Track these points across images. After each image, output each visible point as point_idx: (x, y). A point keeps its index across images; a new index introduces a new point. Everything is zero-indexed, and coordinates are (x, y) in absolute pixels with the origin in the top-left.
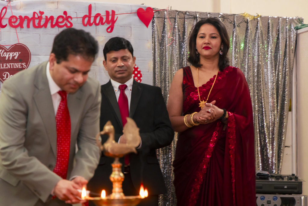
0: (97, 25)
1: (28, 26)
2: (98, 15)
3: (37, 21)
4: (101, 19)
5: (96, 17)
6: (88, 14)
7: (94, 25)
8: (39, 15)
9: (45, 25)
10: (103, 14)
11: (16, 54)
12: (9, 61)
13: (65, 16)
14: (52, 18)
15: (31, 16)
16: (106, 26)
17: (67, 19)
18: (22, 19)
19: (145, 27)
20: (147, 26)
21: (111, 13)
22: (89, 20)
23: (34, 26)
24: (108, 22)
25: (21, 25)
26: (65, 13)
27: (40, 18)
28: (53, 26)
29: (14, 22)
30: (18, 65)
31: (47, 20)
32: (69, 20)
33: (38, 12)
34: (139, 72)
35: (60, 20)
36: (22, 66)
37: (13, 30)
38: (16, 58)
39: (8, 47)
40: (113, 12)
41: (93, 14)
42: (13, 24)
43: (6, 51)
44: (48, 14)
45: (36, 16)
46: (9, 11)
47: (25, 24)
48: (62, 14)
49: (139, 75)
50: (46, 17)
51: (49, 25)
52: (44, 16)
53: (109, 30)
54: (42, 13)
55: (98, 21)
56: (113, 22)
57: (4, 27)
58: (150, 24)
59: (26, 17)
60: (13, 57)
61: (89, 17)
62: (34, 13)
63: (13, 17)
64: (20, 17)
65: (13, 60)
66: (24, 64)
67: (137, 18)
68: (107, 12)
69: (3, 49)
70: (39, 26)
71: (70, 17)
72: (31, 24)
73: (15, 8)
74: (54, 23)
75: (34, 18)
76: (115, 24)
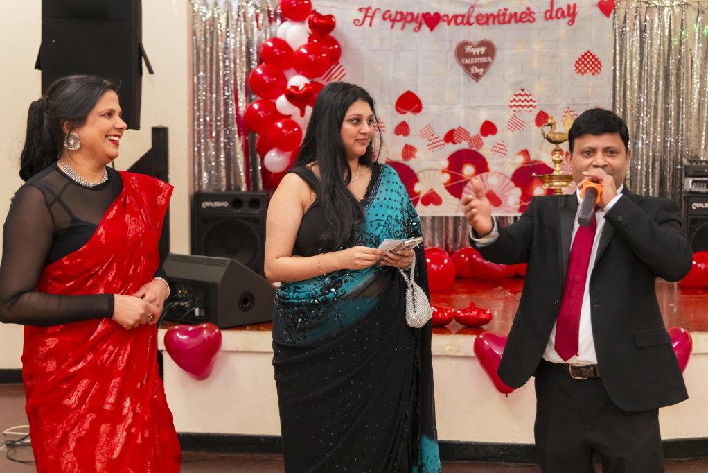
0: (558, 18)
1: (494, 23)
2: (560, 9)
3: (502, 18)
4: (563, 13)
5: (557, 11)
6: (549, 8)
7: (555, 19)
8: (504, 12)
9: (509, 22)
10: (565, 8)
11: (483, 50)
12: (476, 56)
13: (527, 12)
14: (516, 14)
15: (496, 13)
16: (568, 19)
17: (530, 15)
18: (488, 16)
19: (606, 18)
20: (608, 16)
21: (572, 6)
22: (551, 15)
23: (500, 23)
24: (569, 15)
25: (487, 23)
26: (528, 9)
27: (504, 15)
28: (516, 22)
29: (481, 20)
30: (484, 60)
31: (511, 16)
32: (532, 15)
33: (502, 9)
34: (599, 63)
35: (524, 16)
36: (488, 60)
37: (480, 27)
38: (482, 53)
39: (475, 43)
40: (575, 5)
41: (555, 8)
42: (480, 22)
43: (473, 47)
44: (512, 10)
45: (501, 13)
46: (476, 9)
47: (491, 21)
48: (525, 10)
49: (599, 65)
50: (511, 13)
51: (513, 21)
52: (508, 13)
53: (570, 23)
54: (506, 10)
55: (559, 15)
56: (574, 15)
57: (471, 24)
58: (612, 15)
59: (492, 15)
60: (480, 53)
61: (551, 11)
62: (499, 10)
63: (480, 15)
64: (487, 15)
65: (480, 55)
66: (490, 58)
67: (598, 10)
68: (569, 6)
69: (470, 45)
70: (504, 22)
71: (533, 12)
72: (496, 21)
73: (480, 6)
74: (518, 19)
75: (499, 15)
76: (577, 17)
